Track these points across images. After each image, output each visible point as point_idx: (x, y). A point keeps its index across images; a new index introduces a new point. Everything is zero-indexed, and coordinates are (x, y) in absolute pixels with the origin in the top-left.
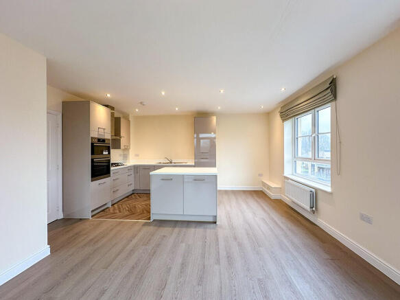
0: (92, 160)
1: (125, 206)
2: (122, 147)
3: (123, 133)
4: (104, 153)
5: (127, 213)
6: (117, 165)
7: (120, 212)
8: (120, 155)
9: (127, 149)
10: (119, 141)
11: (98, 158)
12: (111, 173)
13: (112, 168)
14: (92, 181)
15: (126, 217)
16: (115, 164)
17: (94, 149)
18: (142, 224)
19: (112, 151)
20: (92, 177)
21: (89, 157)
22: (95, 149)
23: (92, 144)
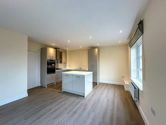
4: (53, 65)
6: (60, 69)
11: (50, 67)
12: (56, 72)
20: (47, 73)
21: (46, 66)
22: (49, 64)
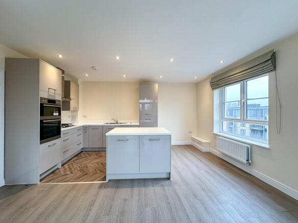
0: (41, 121)
1: (76, 166)
2: (71, 109)
3: (72, 96)
4: (54, 114)
5: (80, 174)
6: (67, 125)
7: (72, 173)
8: (69, 116)
9: (76, 110)
10: (69, 103)
11: (47, 119)
12: (61, 134)
13: (62, 129)
14: (41, 143)
15: (78, 179)
16: (64, 125)
17: (43, 110)
18: (98, 186)
19: (62, 112)
20: (41, 139)
21: (38, 118)
22: (45, 110)
23: (42, 105)
